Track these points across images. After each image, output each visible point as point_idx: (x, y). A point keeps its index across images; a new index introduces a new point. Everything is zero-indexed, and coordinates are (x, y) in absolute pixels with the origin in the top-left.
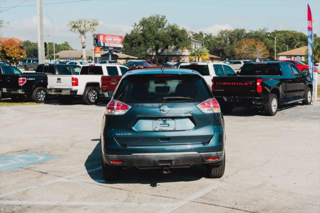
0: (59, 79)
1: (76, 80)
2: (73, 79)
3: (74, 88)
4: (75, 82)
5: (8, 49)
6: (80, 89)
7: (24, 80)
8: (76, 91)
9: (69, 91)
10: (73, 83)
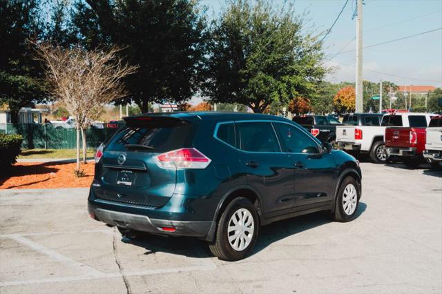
0: (344, 131)
1: (360, 132)
2: (356, 131)
3: (358, 142)
4: (359, 135)
5: (343, 97)
6: (366, 144)
7: (317, 132)
8: (359, 146)
9: (351, 146)
10: (356, 136)
